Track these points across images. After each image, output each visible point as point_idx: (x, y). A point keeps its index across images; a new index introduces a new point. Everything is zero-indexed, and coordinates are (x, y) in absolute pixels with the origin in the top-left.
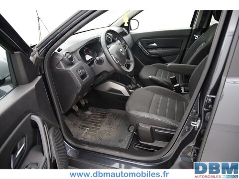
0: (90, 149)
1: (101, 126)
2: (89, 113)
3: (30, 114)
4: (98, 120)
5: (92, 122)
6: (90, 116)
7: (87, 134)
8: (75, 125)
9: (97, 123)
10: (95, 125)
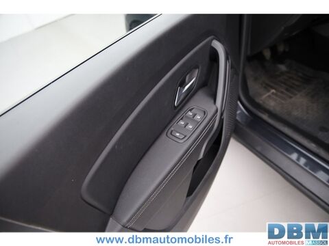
0: (270, 121)
1: (296, 95)
2: (283, 68)
3: (212, 37)
4: (293, 84)
5: (285, 84)
6: (282, 73)
7: (270, 99)
8: (256, 79)
9: (291, 87)
10: (287, 90)
